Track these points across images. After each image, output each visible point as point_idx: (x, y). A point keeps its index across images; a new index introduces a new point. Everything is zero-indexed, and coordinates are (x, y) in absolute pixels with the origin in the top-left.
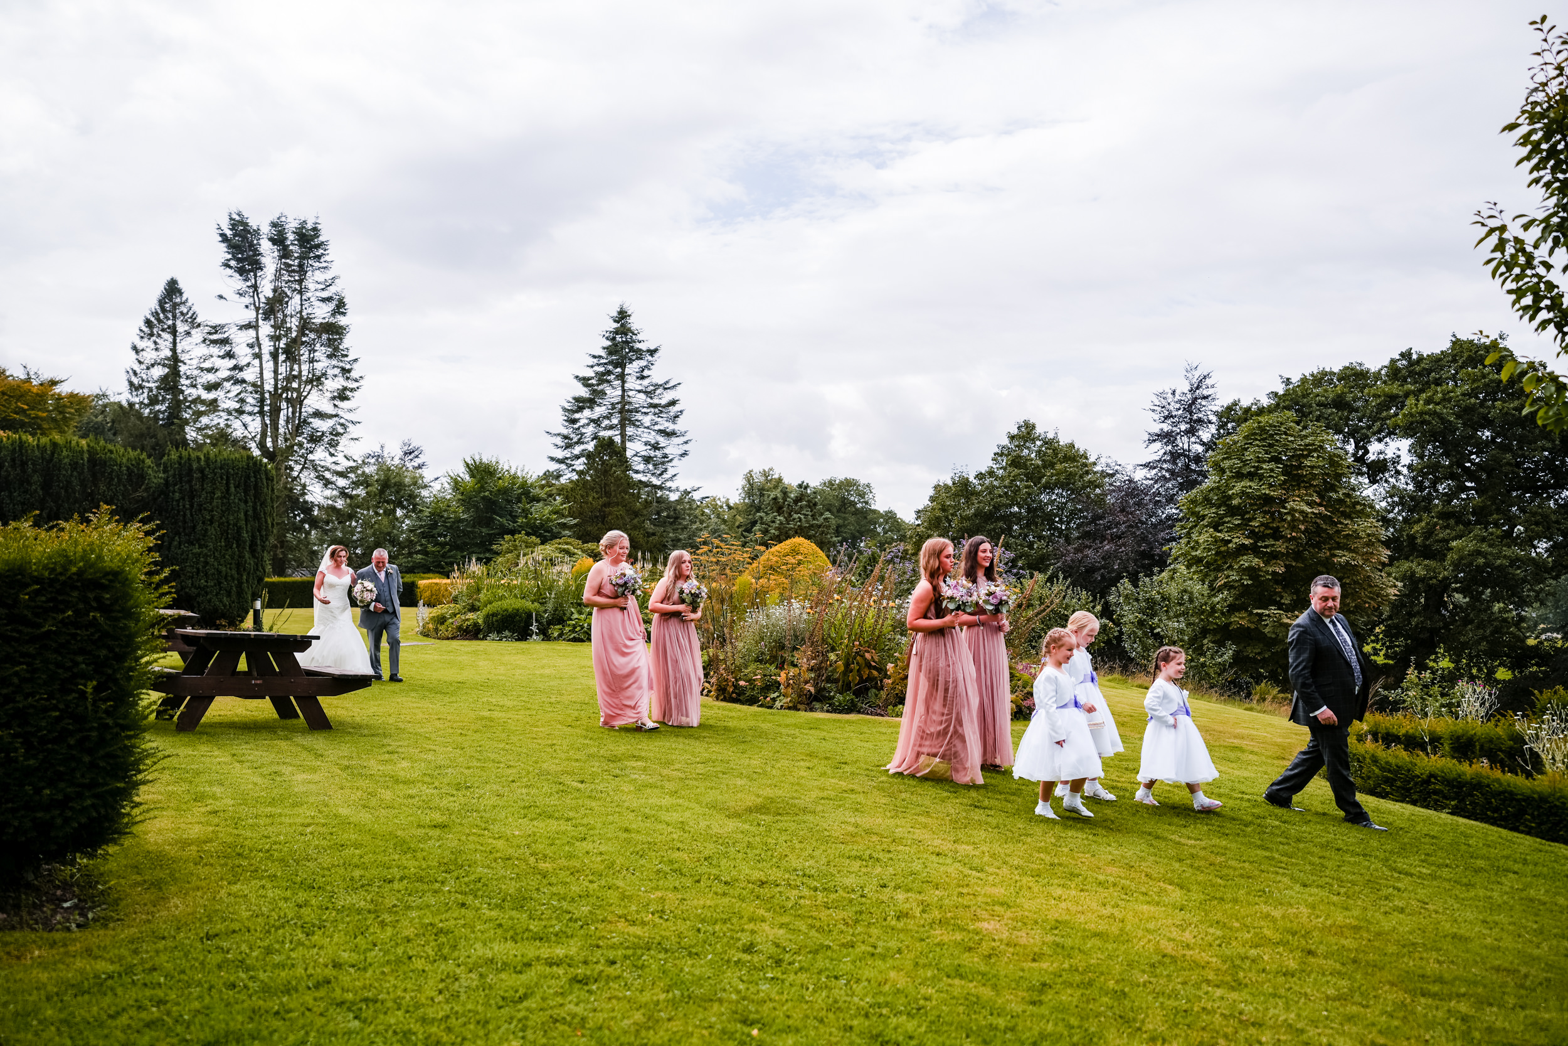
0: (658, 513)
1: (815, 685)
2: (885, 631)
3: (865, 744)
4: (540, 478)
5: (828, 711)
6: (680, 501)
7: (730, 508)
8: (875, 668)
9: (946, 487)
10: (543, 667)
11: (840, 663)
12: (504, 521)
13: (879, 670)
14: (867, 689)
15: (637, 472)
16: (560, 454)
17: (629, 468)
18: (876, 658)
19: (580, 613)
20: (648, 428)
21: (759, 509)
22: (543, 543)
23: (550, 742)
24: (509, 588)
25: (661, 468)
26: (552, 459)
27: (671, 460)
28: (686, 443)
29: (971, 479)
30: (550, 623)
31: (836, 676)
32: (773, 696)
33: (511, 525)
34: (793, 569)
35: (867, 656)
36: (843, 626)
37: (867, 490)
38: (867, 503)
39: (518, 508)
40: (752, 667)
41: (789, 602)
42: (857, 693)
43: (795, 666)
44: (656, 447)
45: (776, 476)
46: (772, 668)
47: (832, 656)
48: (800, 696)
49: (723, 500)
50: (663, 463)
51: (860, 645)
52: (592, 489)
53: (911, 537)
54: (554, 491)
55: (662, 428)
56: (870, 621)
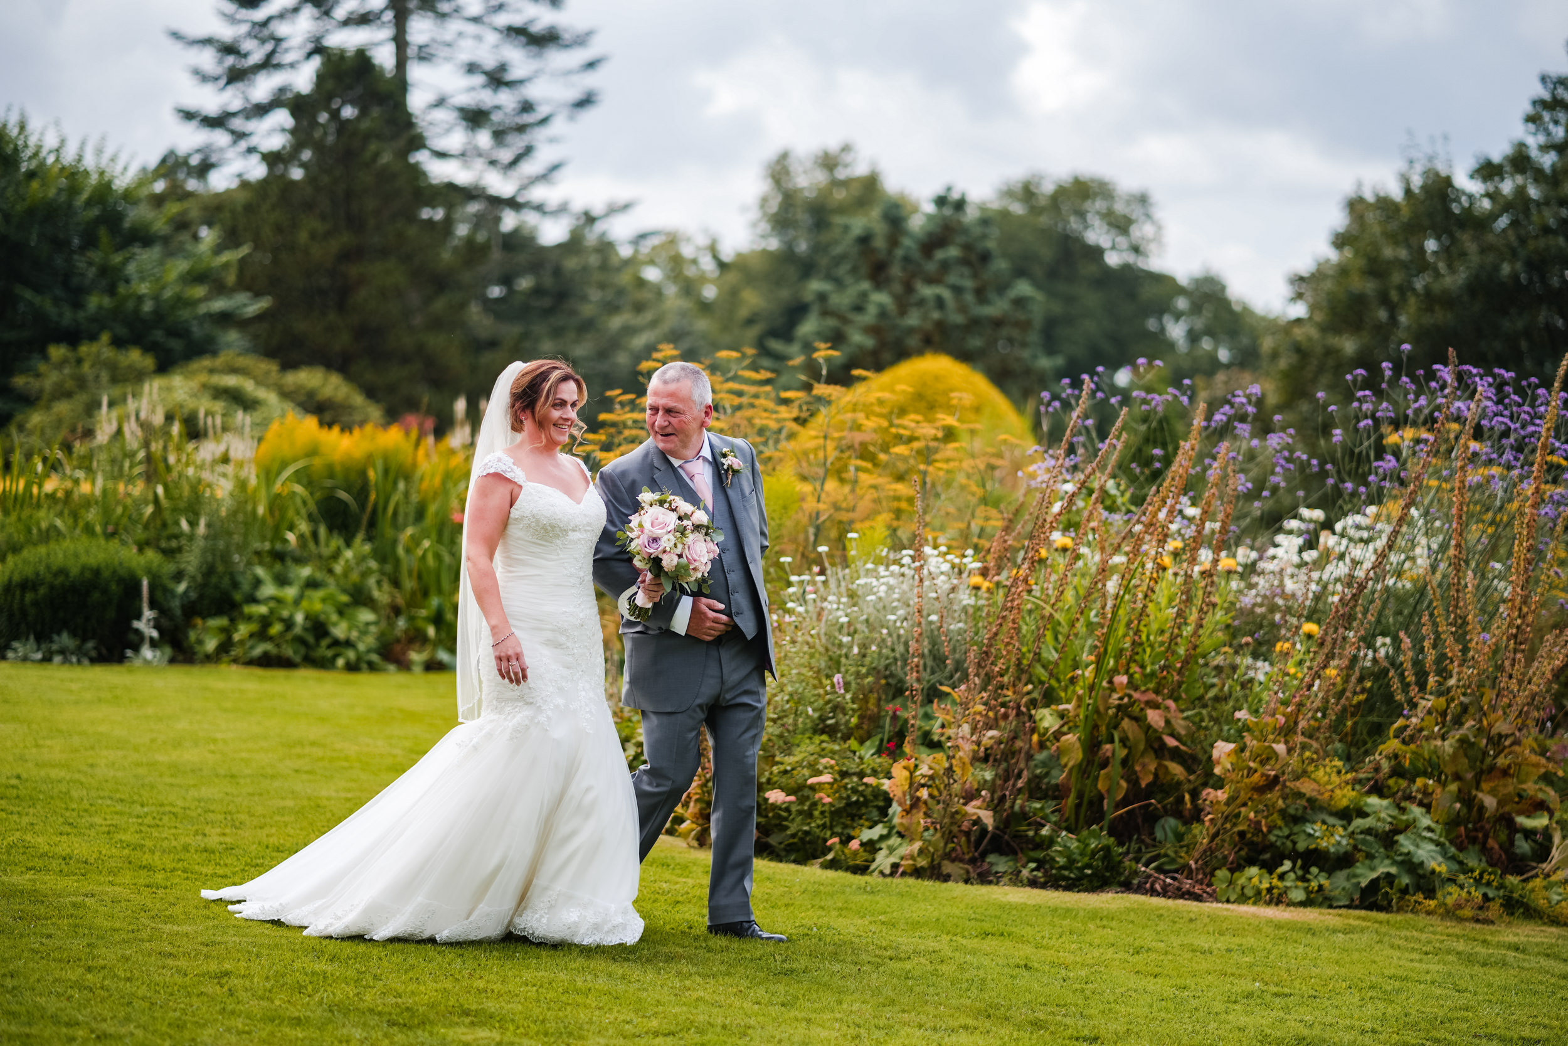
0: (506, 280)
1: (996, 805)
2: (1206, 642)
3: (1151, 984)
4: (147, 177)
5: (1033, 883)
6: (573, 244)
7: (722, 266)
8: (1176, 755)
9: (1384, 204)
10: (177, 744)
11: (1071, 738)
12: (47, 305)
13: (1188, 761)
14: (1152, 818)
15: (441, 155)
16: (211, 100)
17: (418, 142)
18: (1180, 726)
19: (282, 581)
20: (476, 20)
21: (807, 268)
22: (164, 367)
23: (213, 967)
24: (67, 503)
25: (517, 143)
26: (188, 115)
27: (544, 121)
28: (591, 65)
29: (1466, 183)
30: (194, 610)
31: (1059, 777)
32: (868, 834)
33: (68, 317)
34: (927, 455)
35: (1154, 717)
36: (1081, 627)
37: (1136, 212)
38: (1136, 249)
39: (86, 265)
40: (805, 749)
41: (918, 556)
42: (1121, 831)
43: (934, 745)
44: (497, 79)
45: (860, 169)
46: (867, 752)
47: (1047, 719)
48: (950, 837)
49: (702, 241)
50: (521, 129)
51: (1131, 684)
52: (309, 206)
53: (1275, 355)
54: (194, 213)
55: (517, 20)
56: (1162, 613)
